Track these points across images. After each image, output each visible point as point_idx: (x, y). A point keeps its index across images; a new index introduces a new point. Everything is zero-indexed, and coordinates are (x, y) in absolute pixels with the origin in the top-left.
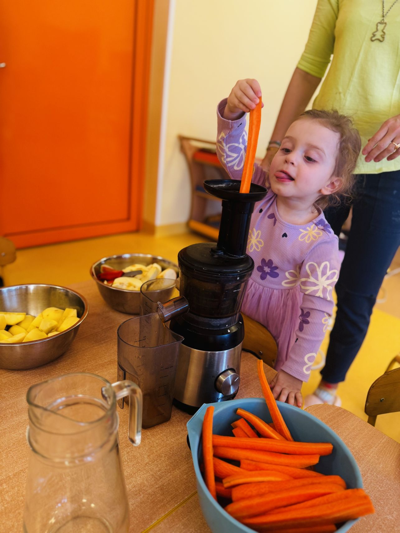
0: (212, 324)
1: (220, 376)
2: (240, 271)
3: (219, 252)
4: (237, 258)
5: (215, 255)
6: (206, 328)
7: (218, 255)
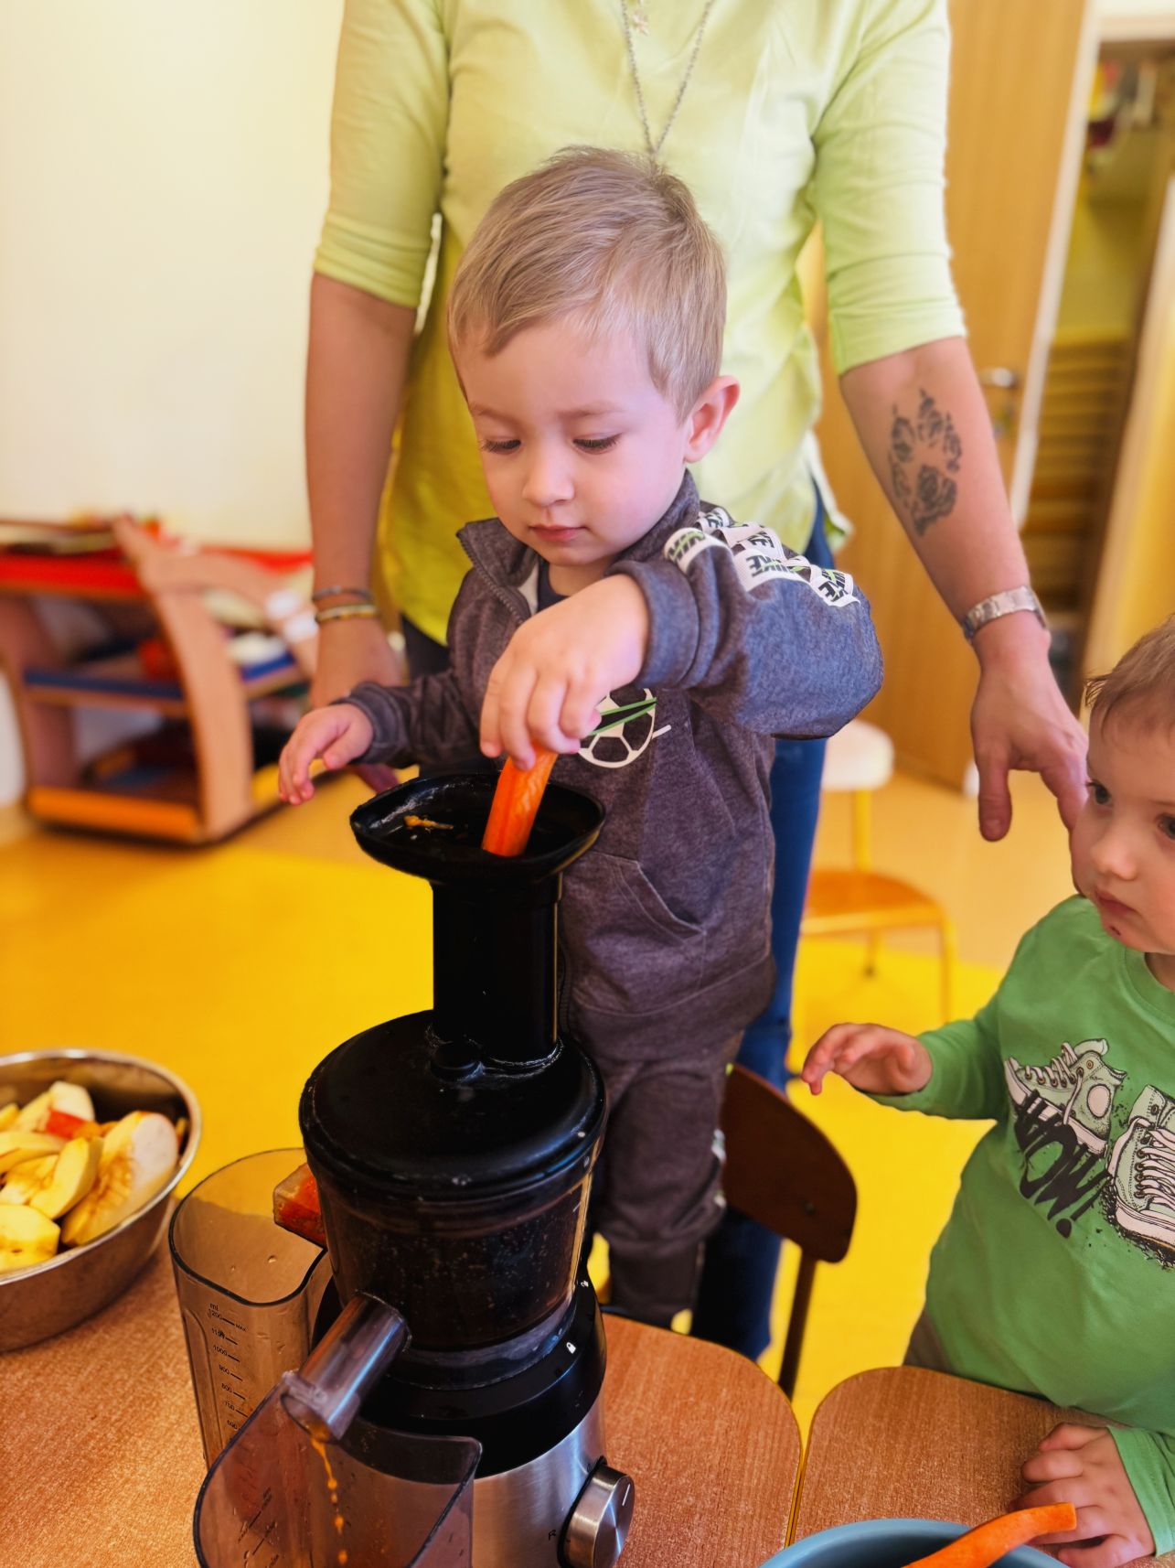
0: (511, 1356)
1: (576, 1515)
2: (586, 1129)
3: (470, 1071)
4: (540, 1071)
5: (459, 1087)
6: (493, 1381)
7: (471, 1083)
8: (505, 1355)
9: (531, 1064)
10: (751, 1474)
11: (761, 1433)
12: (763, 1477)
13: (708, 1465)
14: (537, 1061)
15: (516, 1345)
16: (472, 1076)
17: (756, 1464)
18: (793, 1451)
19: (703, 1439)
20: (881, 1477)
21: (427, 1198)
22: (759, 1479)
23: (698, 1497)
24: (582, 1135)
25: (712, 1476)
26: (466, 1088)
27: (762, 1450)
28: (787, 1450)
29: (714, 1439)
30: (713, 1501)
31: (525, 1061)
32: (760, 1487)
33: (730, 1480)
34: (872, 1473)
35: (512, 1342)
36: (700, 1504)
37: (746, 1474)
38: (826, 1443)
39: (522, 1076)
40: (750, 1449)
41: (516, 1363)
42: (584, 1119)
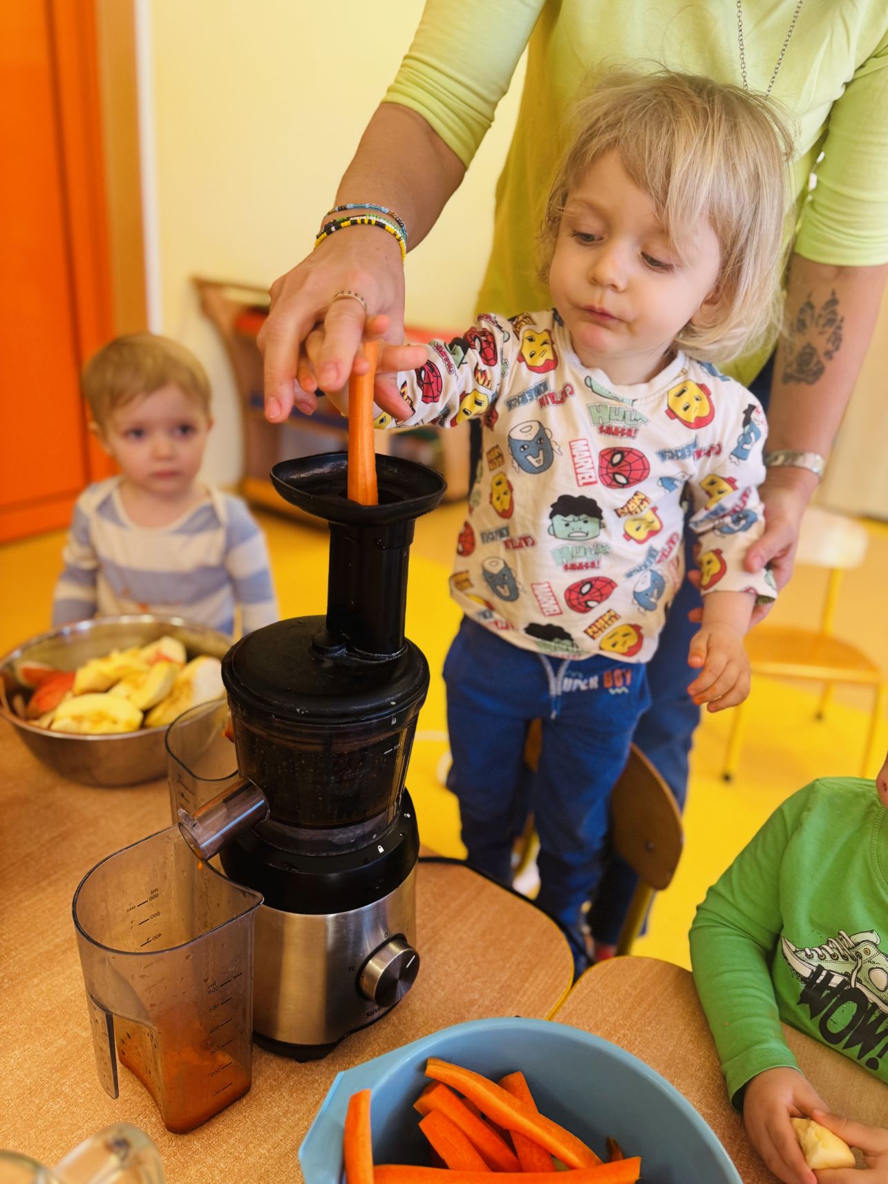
0: (334, 841)
1: (369, 962)
2: (398, 701)
3: (336, 651)
4: (383, 661)
5: (325, 659)
6: (320, 855)
7: (333, 659)
8: (330, 838)
9: (379, 657)
10: (525, 993)
11: (543, 972)
12: (532, 998)
13: (497, 979)
14: (382, 655)
15: (338, 835)
16: (336, 655)
17: (531, 989)
18: (560, 989)
19: (501, 963)
20: (617, 1023)
21: (277, 717)
22: (529, 999)
23: (482, 996)
24: (393, 703)
25: (498, 987)
26: (329, 661)
27: (538, 982)
28: (557, 987)
29: (508, 965)
30: (491, 1001)
31: (374, 653)
32: (528, 1003)
33: (508, 993)
34: (612, 1019)
35: (335, 831)
36: (481, 1000)
37: (521, 992)
38: (586, 991)
39: (369, 662)
40: (531, 979)
41: (338, 847)
42: (400, 695)
